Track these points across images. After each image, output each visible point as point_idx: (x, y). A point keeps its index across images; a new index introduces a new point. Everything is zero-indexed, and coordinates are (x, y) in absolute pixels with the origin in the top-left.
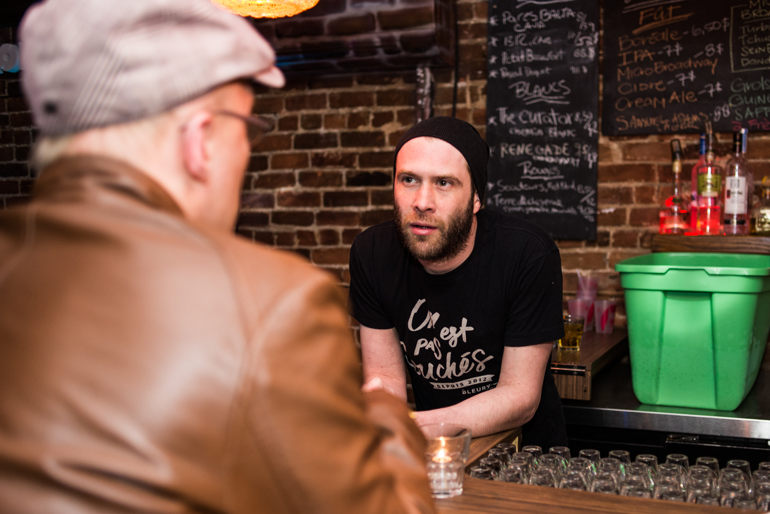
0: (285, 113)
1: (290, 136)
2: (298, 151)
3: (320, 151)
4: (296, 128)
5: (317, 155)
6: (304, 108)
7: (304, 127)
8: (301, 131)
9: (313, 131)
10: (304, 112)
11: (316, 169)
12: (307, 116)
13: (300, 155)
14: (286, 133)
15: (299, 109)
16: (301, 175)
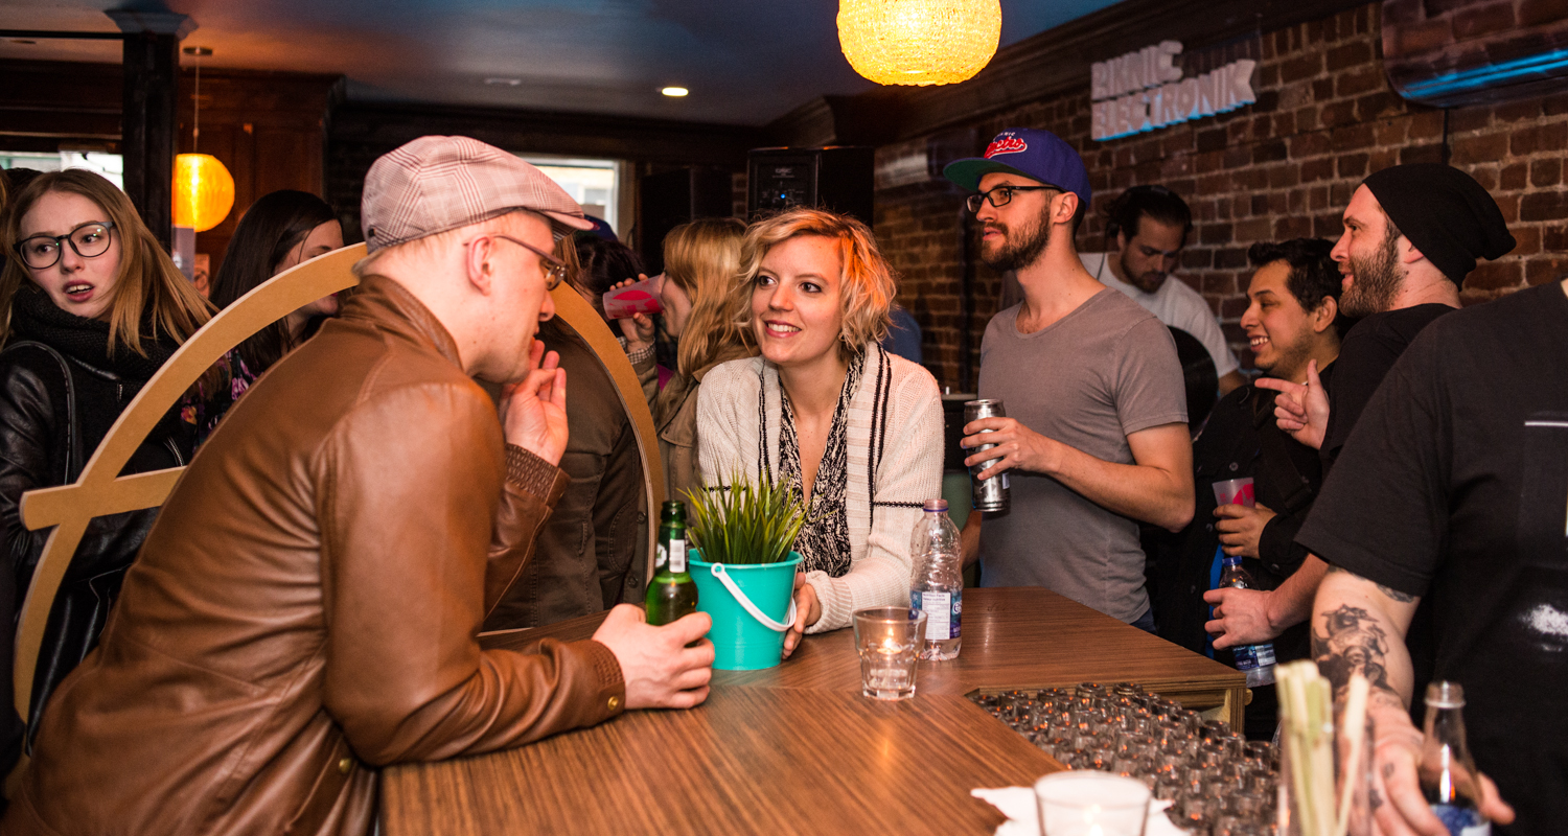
0: (1511, 159)
1: (1515, 197)
2: (1525, 224)
3: (1556, 223)
4: (1523, 186)
5: (1551, 229)
6: (1537, 149)
7: (1536, 183)
8: (1531, 189)
9: (1548, 189)
10: (1536, 156)
11: (1550, 256)
12: (1539, 162)
13: (1528, 229)
14: (1509, 193)
15: (1529, 152)
16: (1530, 264)
